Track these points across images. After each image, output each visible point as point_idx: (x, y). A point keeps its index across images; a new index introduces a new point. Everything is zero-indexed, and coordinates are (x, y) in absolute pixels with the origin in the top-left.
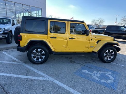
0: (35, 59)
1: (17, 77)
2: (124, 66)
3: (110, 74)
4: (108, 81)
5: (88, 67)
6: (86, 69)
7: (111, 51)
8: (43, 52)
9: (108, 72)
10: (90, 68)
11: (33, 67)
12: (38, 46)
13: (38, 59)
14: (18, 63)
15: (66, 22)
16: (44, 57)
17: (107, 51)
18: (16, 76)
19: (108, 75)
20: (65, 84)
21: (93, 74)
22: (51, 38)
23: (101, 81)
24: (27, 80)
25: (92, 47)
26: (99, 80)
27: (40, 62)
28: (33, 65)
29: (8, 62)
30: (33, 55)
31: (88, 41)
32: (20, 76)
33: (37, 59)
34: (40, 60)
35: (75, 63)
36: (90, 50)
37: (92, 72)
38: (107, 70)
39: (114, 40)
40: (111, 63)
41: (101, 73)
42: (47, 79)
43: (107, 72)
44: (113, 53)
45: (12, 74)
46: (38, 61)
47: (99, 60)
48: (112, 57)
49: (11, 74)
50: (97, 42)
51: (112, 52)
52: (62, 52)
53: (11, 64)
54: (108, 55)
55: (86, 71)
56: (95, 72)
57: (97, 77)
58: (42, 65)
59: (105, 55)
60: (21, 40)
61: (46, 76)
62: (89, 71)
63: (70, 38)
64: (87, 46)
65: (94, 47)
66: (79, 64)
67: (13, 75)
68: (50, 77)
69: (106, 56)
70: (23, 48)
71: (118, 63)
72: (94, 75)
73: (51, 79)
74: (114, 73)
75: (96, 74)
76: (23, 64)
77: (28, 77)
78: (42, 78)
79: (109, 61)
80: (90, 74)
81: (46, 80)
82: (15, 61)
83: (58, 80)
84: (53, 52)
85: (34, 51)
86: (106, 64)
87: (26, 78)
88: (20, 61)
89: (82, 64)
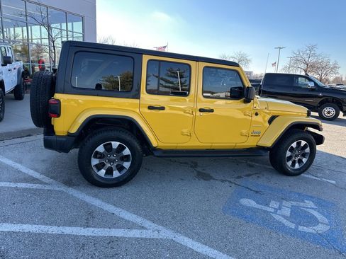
0: (102, 172)
1: (60, 233)
2: (334, 182)
3: (312, 209)
4: (315, 228)
5: (251, 190)
6: (247, 196)
7: (303, 143)
8: (127, 152)
9: (306, 201)
10: (257, 192)
11: (96, 196)
12: (112, 134)
13: (109, 172)
14: (47, 187)
15: (192, 63)
16: (127, 165)
17: (294, 145)
18: (54, 230)
19: (310, 210)
20: (212, 247)
21: (273, 210)
22: (151, 108)
23: (301, 228)
24: (96, 241)
25: (256, 134)
26: (293, 226)
27: (115, 182)
28: (96, 190)
29: (13, 185)
30: (95, 162)
31: (248, 117)
32: (68, 230)
33: (107, 173)
34: (116, 174)
35: (212, 181)
36: (251, 142)
37: (267, 205)
38: (302, 197)
39: (309, 114)
40: (302, 175)
41: (289, 204)
42: (155, 235)
43: (303, 201)
44: (308, 150)
45: (41, 224)
46: (108, 177)
47: (272, 167)
48: (305, 160)
49: (35, 224)
50: (270, 121)
51: (305, 146)
52: (178, 148)
53: (25, 190)
54: (297, 156)
55: (252, 203)
56: (274, 204)
57: (285, 217)
58: (123, 188)
59: (288, 154)
60: (58, 115)
61: (148, 224)
62: (258, 203)
63: (201, 110)
64: (244, 132)
65: (261, 135)
66: (223, 181)
67: (43, 227)
68: (160, 227)
69: (290, 158)
70: (64, 139)
71: (319, 175)
72: (275, 212)
73: (166, 234)
74: (321, 204)
75: (280, 208)
76: (63, 188)
77: (96, 230)
78: (139, 231)
79: (296, 169)
80: (265, 212)
81: (153, 239)
82: (34, 180)
83: (187, 235)
84: (155, 149)
85: (101, 149)
86: (291, 179)
87: (89, 235)
88: (52, 180)
89: (232, 180)
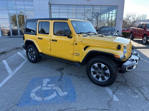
6: (52, 79)
7: (103, 65)
8: (34, 52)
13: (32, 58)
17: (96, 65)
25: (78, 55)
27: (32, 61)
39: (118, 48)
41: (56, 88)
42: (10, 73)
48: (106, 78)
51: (105, 68)
55: (47, 81)
56: (51, 85)
59: (92, 70)
60: (24, 40)
63: (53, 40)
64: (70, 52)
65: (80, 55)
67: (7, 64)
68: (15, 73)
72: (43, 86)
75: (48, 87)
79: (100, 82)
80: (41, 84)
84: (41, 53)
85: (29, 50)
